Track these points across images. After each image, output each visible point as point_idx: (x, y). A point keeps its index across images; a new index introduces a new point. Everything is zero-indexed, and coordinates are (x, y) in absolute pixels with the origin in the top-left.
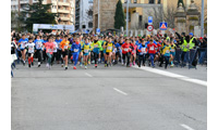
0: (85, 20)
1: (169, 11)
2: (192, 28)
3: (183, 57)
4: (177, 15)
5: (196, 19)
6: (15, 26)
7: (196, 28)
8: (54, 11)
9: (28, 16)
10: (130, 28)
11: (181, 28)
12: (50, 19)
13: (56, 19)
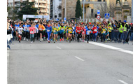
0: (56, 12)
1: (110, 6)
2: (125, 17)
3: (120, 36)
4: (116, 9)
5: (128, 12)
6: (11, 16)
7: (128, 17)
8: (36, 6)
9: (20, 9)
10: (85, 17)
11: (118, 17)
12: (34, 11)
13: (38, 12)
